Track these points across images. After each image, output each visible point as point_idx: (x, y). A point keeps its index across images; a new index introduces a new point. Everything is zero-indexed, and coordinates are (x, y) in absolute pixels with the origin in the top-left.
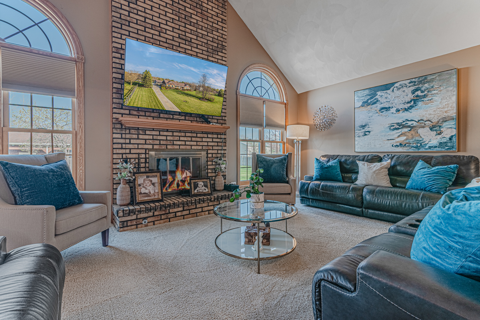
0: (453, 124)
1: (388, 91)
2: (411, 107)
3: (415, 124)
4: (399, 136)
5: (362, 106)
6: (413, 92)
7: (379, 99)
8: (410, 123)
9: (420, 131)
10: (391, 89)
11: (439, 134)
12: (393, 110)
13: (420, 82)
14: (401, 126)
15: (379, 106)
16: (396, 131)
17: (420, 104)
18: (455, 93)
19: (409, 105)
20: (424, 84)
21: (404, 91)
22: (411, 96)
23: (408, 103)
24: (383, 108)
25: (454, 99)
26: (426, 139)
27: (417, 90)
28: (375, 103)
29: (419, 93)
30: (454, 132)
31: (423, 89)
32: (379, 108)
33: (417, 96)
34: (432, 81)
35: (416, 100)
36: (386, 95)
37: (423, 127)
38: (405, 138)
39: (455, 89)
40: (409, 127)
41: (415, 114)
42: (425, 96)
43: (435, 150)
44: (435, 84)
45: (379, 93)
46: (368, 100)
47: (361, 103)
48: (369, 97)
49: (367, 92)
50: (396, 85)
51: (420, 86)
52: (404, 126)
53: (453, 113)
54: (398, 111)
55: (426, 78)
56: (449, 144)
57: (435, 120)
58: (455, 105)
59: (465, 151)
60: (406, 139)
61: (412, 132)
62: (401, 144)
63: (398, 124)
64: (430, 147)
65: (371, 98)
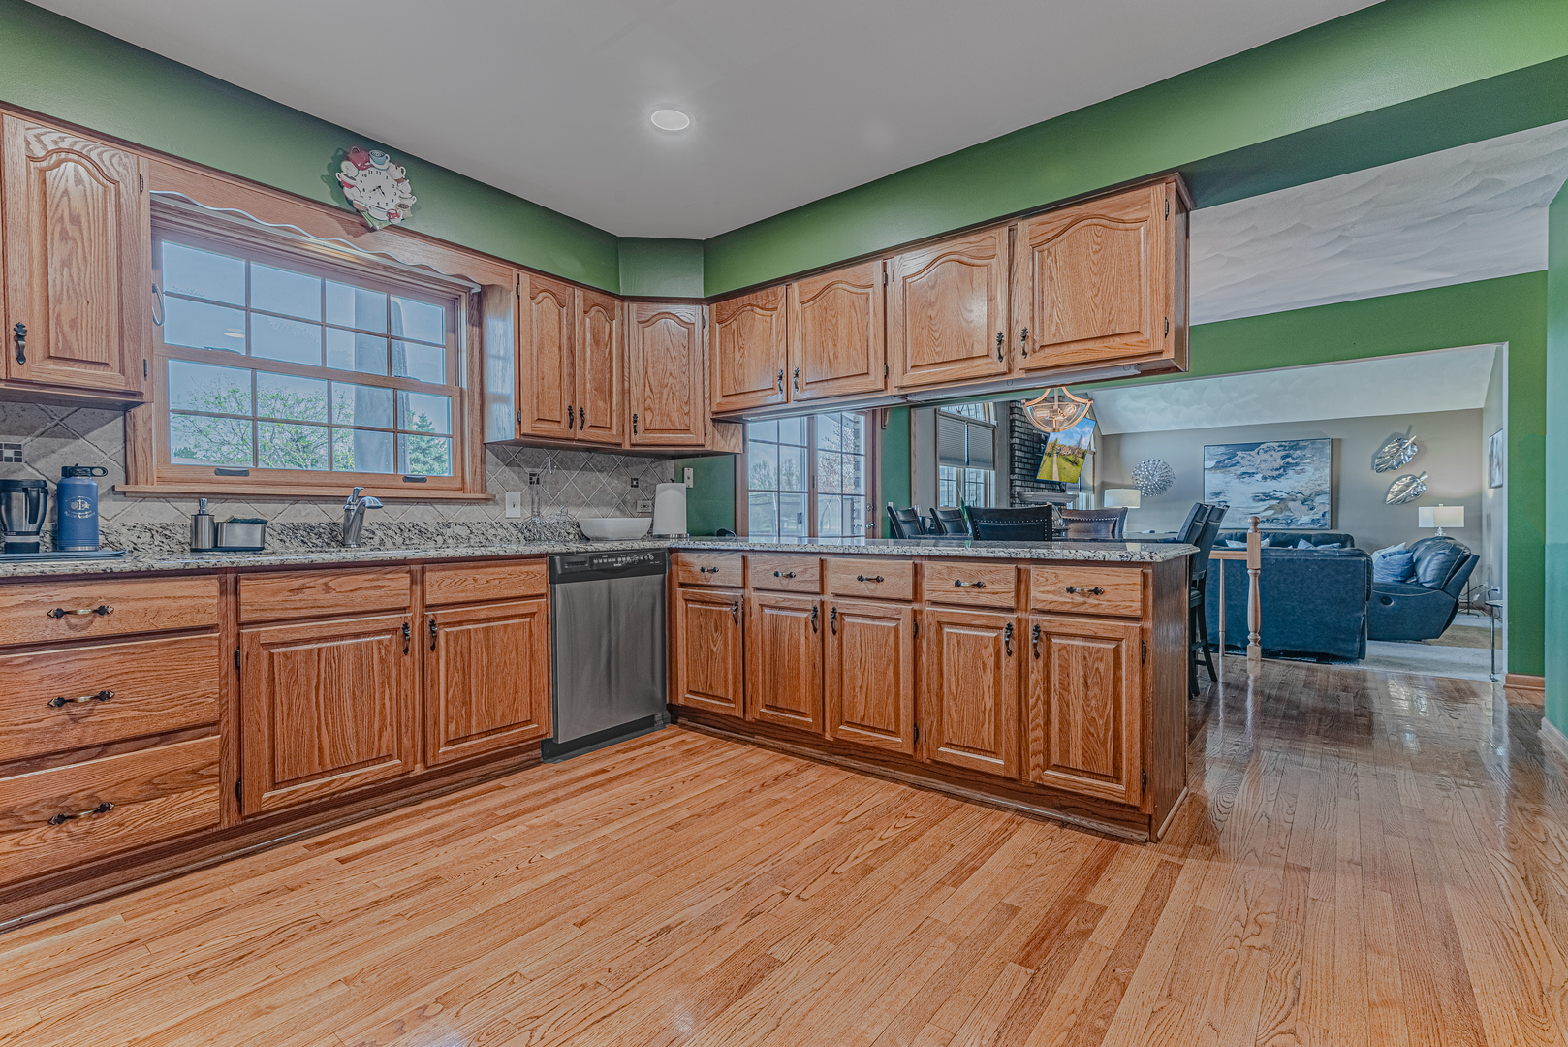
0: (1326, 499)
1: (1252, 453)
2: (1280, 476)
3: (1285, 496)
4: (1265, 510)
5: (1216, 468)
6: (1284, 458)
7: (1240, 461)
8: (1278, 495)
9: (1291, 504)
10: (1256, 450)
11: (1312, 509)
12: (1259, 477)
13: (1291, 448)
14: (1268, 497)
15: (1239, 470)
16: (1261, 503)
17: (1290, 473)
18: (1329, 465)
19: (1278, 473)
20: (1296, 450)
21: (1272, 455)
22: (1280, 463)
23: (1277, 470)
24: (1244, 473)
25: (1327, 471)
26: (1296, 515)
27: (1287, 456)
28: (1234, 465)
29: (1289, 460)
30: (1327, 508)
31: (1294, 456)
32: (1239, 473)
33: (1288, 463)
34: (1304, 448)
35: (1286, 467)
36: (1249, 458)
37: (1294, 500)
38: (1273, 512)
39: (1329, 461)
40: (1278, 499)
41: (1285, 484)
42: (1297, 465)
43: (1307, 527)
44: (1308, 452)
45: (1239, 453)
46: (1224, 460)
47: (1213, 464)
48: (1226, 457)
49: (1222, 449)
50: (1262, 446)
51: (1291, 452)
52: (1272, 498)
53: (1326, 487)
54: (1264, 478)
55: (1297, 444)
56: (1322, 521)
57: (1307, 493)
58: (1328, 479)
59: (1337, 528)
60: (1274, 514)
61: (1282, 506)
62: (1267, 520)
63: (1264, 494)
64: (1301, 524)
65: (1229, 458)
